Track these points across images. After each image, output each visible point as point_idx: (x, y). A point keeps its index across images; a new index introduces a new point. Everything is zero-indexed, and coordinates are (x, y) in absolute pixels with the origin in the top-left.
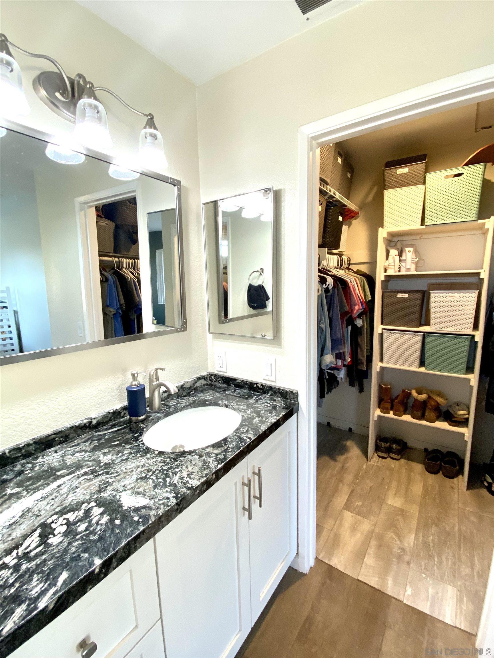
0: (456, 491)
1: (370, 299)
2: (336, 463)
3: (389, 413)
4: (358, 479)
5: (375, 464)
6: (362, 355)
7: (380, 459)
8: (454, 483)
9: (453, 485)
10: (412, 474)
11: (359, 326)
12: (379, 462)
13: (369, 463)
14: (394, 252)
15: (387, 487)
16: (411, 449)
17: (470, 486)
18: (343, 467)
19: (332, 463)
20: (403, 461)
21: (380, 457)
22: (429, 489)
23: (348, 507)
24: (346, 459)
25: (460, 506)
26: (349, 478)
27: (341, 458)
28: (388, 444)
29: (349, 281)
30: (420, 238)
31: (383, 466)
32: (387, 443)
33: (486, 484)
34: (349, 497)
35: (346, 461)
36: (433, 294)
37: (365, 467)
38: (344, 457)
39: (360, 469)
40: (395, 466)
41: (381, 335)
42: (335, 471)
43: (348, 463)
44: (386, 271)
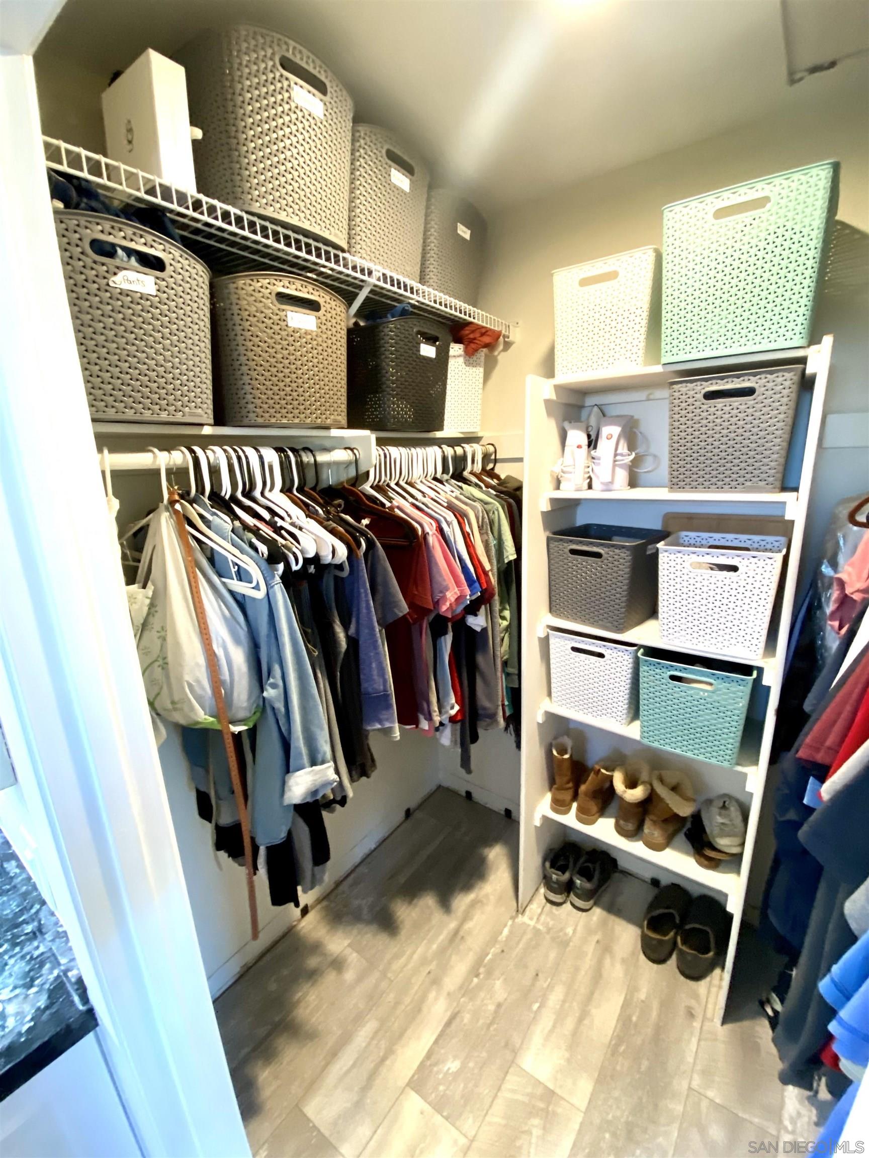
0: (697, 1024)
2: (445, 918)
4: (477, 976)
5: (532, 923)
6: (491, 697)
7: (548, 905)
8: (696, 996)
9: (693, 1003)
10: (607, 961)
11: (478, 629)
12: (543, 918)
13: (520, 919)
15: (535, 1006)
16: (626, 873)
17: (732, 1013)
18: (456, 932)
19: (438, 915)
20: (597, 913)
21: (549, 901)
22: (634, 1019)
23: (418, 1083)
24: (474, 904)
25: (696, 1082)
26: (459, 968)
27: (462, 902)
28: (567, 876)
30: (648, 400)
31: (549, 930)
32: (564, 873)
33: (770, 1012)
34: (436, 1042)
35: (466, 917)
36: (666, 554)
37: (506, 931)
38: (472, 896)
39: (493, 939)
40: (575, 931)
41: (545, 643)
42: (435, 946)
43: (471, 919)
44: (558, 485)
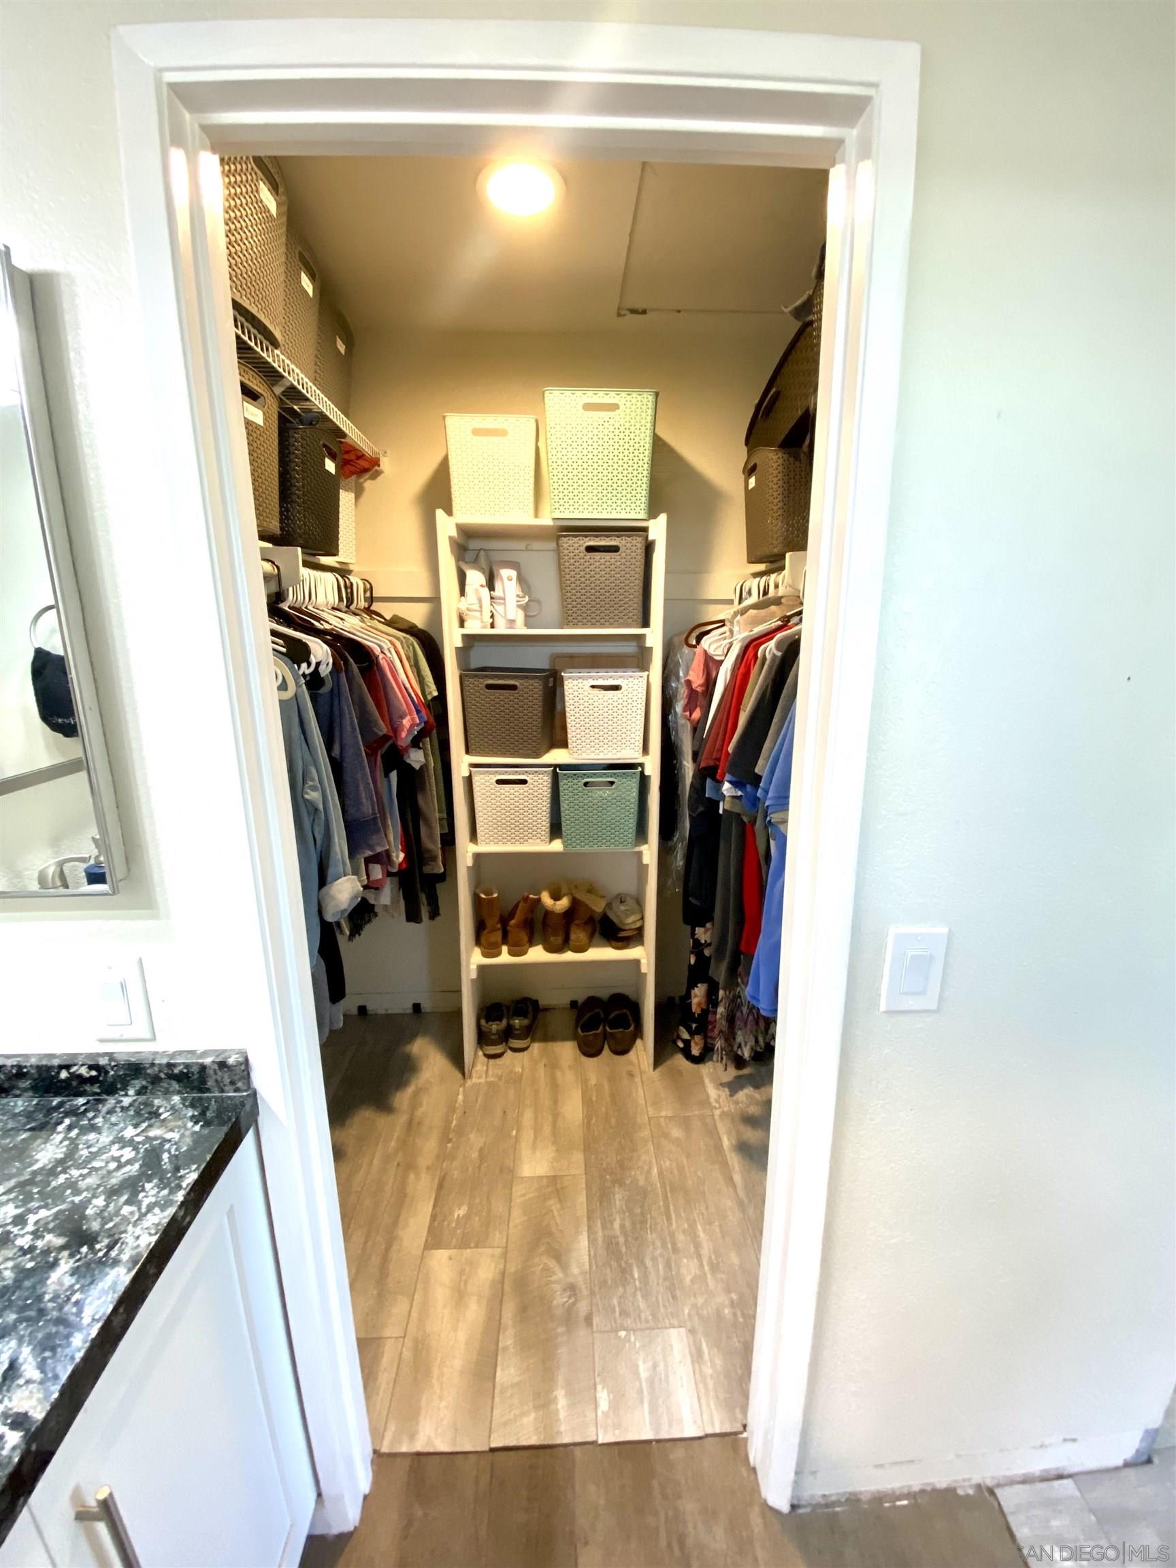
0: (638, 1079)
1: (435, 694)
2: (391, 1117)
3: (499, 954)
4: (450, 1141)
5: (482, 1080)
6: (431, 836)
7: (492, 1061)
8: (631, 1063)
9: (630, 1068)
10: (559, 1074)
11: (417, 766)
12: (490, 1073)
13: (469, 1083)
14: (475, 578)
15: (514, 1133)
16: (547, 1009)
17: (659, 1058)
18: (410, 1122)
19: (382, 1121)
20: (536, 1047)
21: (489, 1057)
22: (594, 1099)
23: (435, 1239)
24: (416, 1094)
25: (651, 1112)
26: (429, 1147)
27: (402, 1099)
28: (504, 1022)
29: (377, 651)
31: (500, 1078)
32: (501, 1021)
33: (681, 1045)
34: (435, 1206)
35: (414, 1105)
36: (570, 681)
37: (461, 1097)
38: (410, 1090)
39: (452, 1108)
40: (523, 1067)
41: (469, 781)
42: (393, 1144)
43: (421, 1105)
44: (462, 623)
